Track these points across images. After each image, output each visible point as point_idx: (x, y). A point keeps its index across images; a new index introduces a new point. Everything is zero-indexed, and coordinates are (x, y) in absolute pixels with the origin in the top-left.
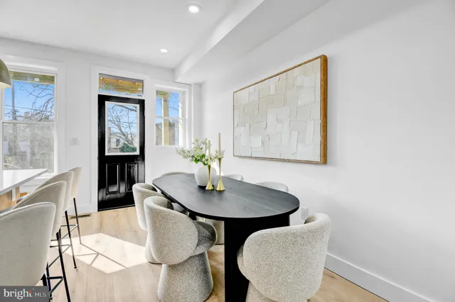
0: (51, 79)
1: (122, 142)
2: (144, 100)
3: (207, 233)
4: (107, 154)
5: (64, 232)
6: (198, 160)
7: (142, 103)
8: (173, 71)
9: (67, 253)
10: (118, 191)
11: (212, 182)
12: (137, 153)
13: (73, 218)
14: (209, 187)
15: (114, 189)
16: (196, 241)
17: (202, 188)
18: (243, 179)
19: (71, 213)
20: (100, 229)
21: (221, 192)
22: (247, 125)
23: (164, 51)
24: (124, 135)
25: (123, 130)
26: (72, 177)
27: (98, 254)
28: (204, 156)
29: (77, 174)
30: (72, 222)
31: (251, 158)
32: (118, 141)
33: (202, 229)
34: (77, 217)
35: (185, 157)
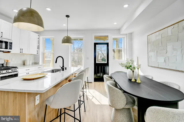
0: (82, 39)
1: (102, 57)
2: (108, 43)
3: (131, 100)
4: (96, 63)
5: (85, 87)
6: (128, 68)
7: (107, 44)
8: (119, 30)
9: (85, 94)
10: (100, 76)
11: (134, 78)
12: (106, 62)
13: (87, 83)
14: (133, 80)
15: (99, 75)
16: (126, 103)
17: (130, 80)
18: (153, 78)
19: (87, 81)
20: (95, 88)
21: (138, 83)
22: (155, 51)
23: (115, 23)
24: (103, 54)
25: (103, 52)
26: (87, 70)
27: (93, 97)
28: (131, 66)
29: (88, 70)
30: (87, 84)
31: (158, 68)
32: (101, 56)
33: (129, 98)
34: (88, 83)
35: (123, 66)
